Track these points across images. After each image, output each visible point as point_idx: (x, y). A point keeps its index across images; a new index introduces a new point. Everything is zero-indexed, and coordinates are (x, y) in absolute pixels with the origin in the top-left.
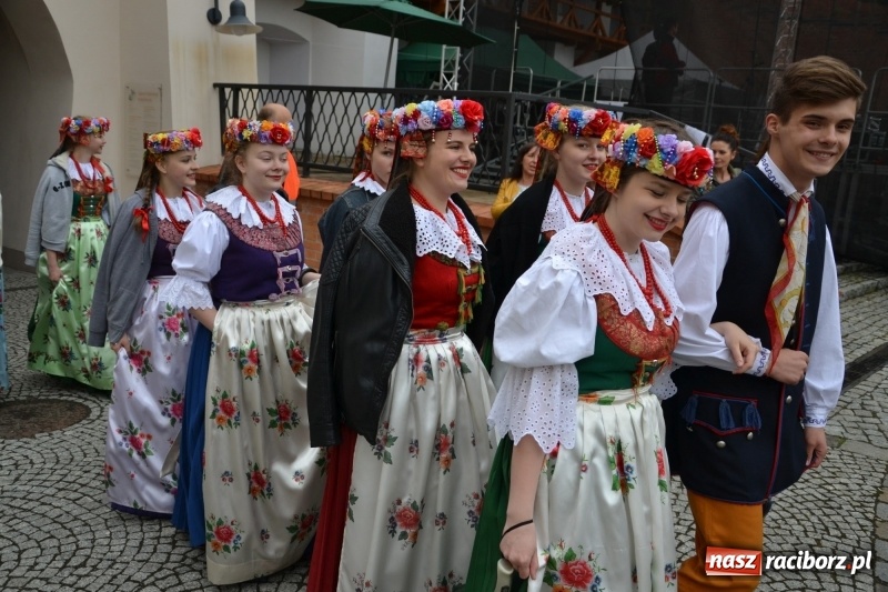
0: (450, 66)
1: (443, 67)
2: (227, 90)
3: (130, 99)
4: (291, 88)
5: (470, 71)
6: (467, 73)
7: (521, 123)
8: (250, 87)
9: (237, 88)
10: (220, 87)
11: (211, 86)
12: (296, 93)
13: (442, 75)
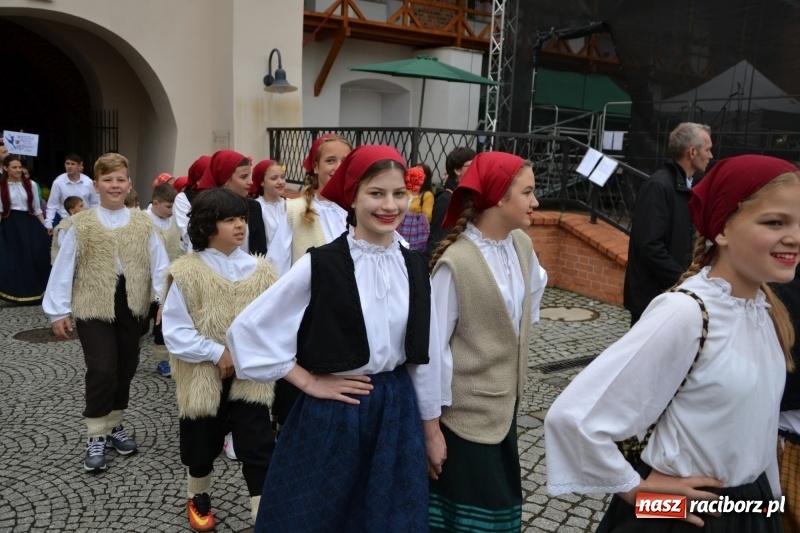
0: (492, 107)
1: (487, 107)
2: (275, 132)
3: (215, 141)
4: (305, 129)
5: (509, 109)
6: (508, 112)
7: (550, 151)
8: (285, 129)
9: (279, 131)
10: (270, 130)
11: (265, 129)
12: (308, 132)
13: (487, 115)
